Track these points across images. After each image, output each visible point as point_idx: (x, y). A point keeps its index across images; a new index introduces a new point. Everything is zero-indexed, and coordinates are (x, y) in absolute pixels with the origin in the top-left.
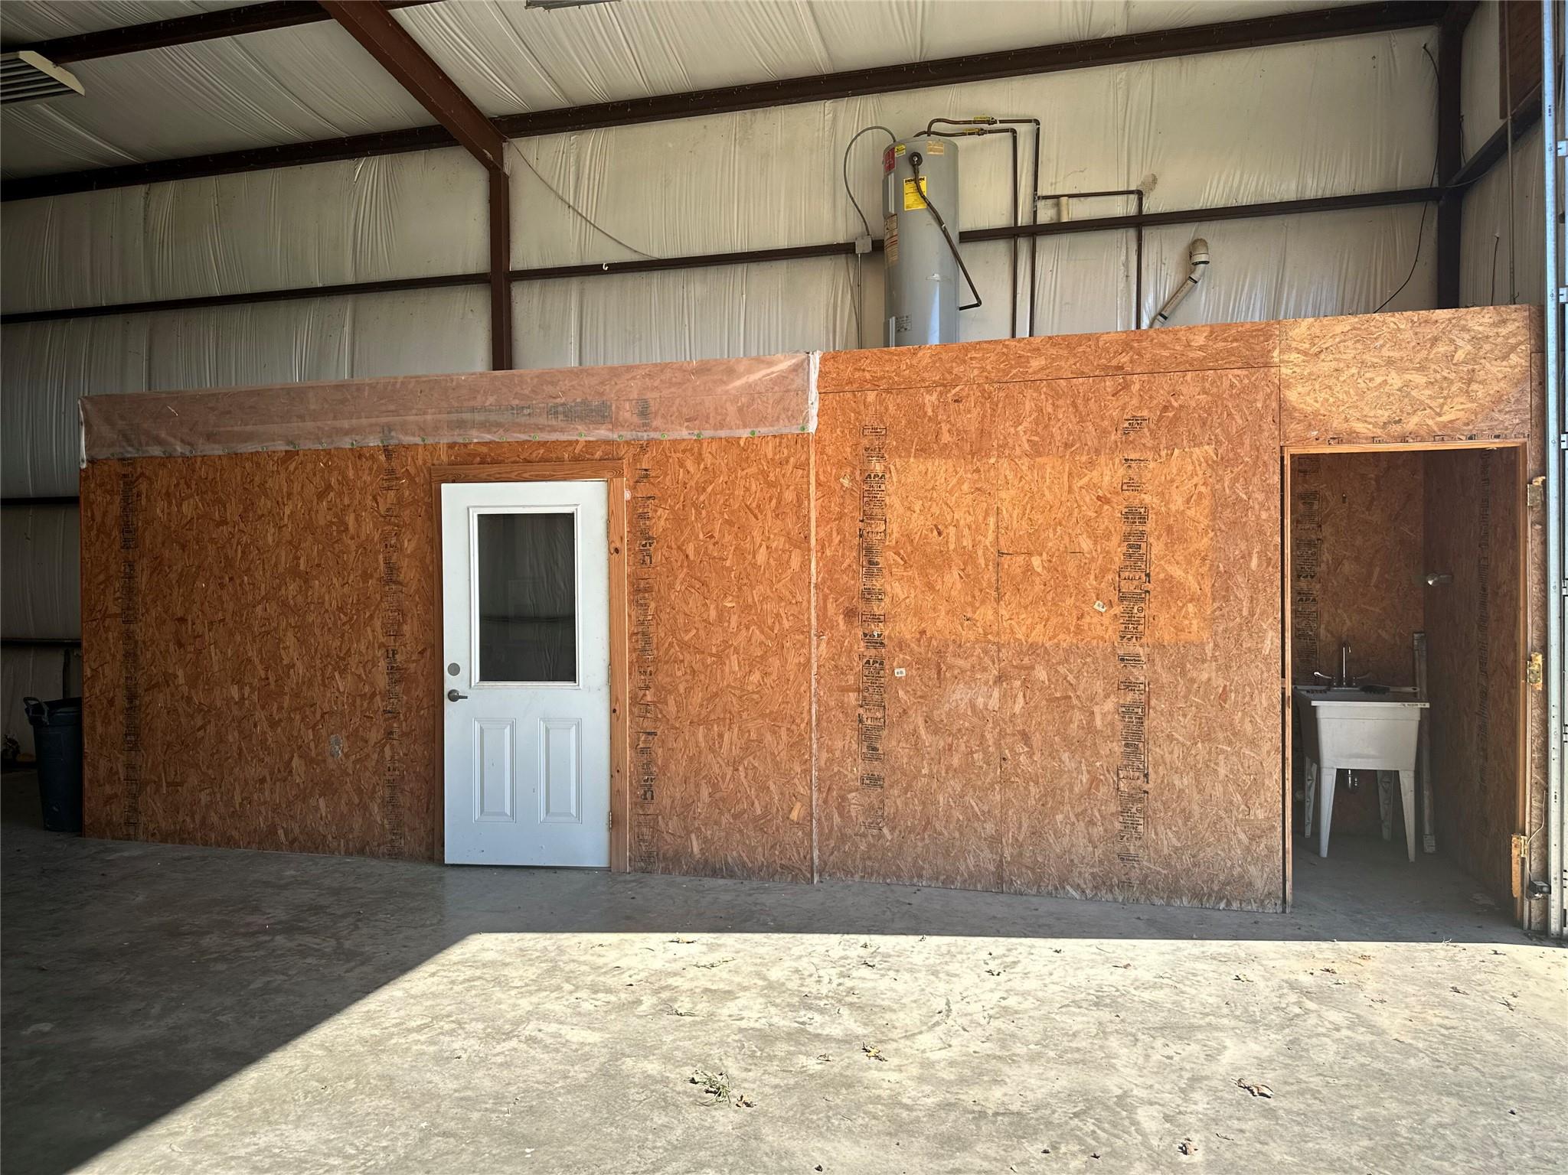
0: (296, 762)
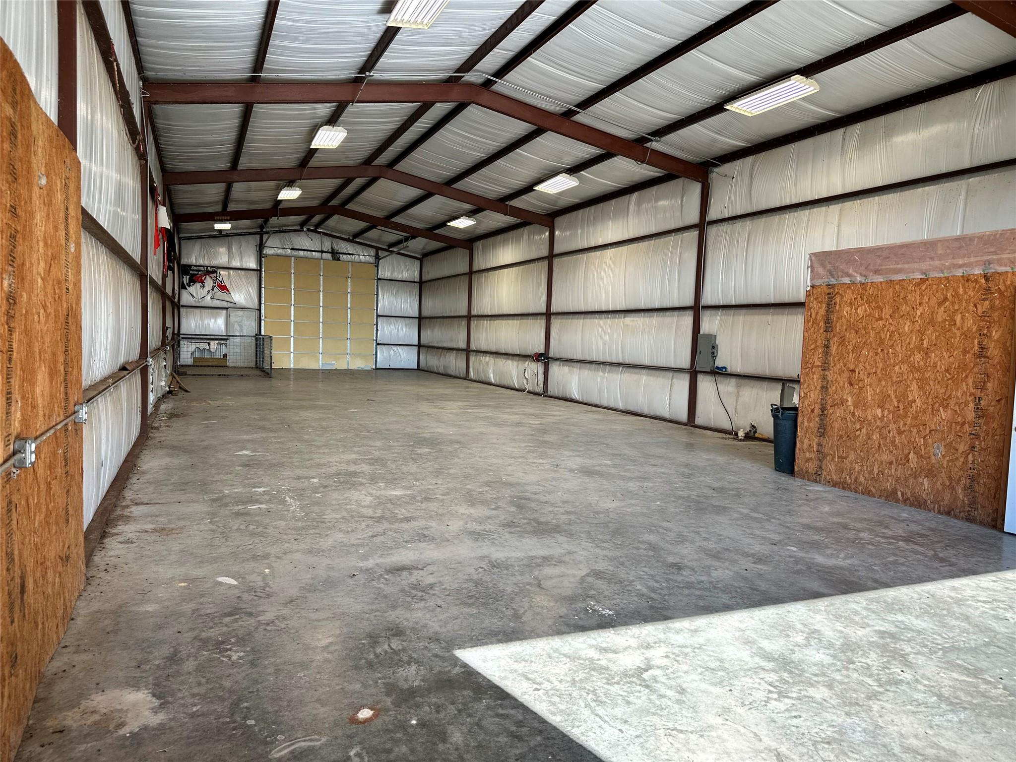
0: (912, 456)
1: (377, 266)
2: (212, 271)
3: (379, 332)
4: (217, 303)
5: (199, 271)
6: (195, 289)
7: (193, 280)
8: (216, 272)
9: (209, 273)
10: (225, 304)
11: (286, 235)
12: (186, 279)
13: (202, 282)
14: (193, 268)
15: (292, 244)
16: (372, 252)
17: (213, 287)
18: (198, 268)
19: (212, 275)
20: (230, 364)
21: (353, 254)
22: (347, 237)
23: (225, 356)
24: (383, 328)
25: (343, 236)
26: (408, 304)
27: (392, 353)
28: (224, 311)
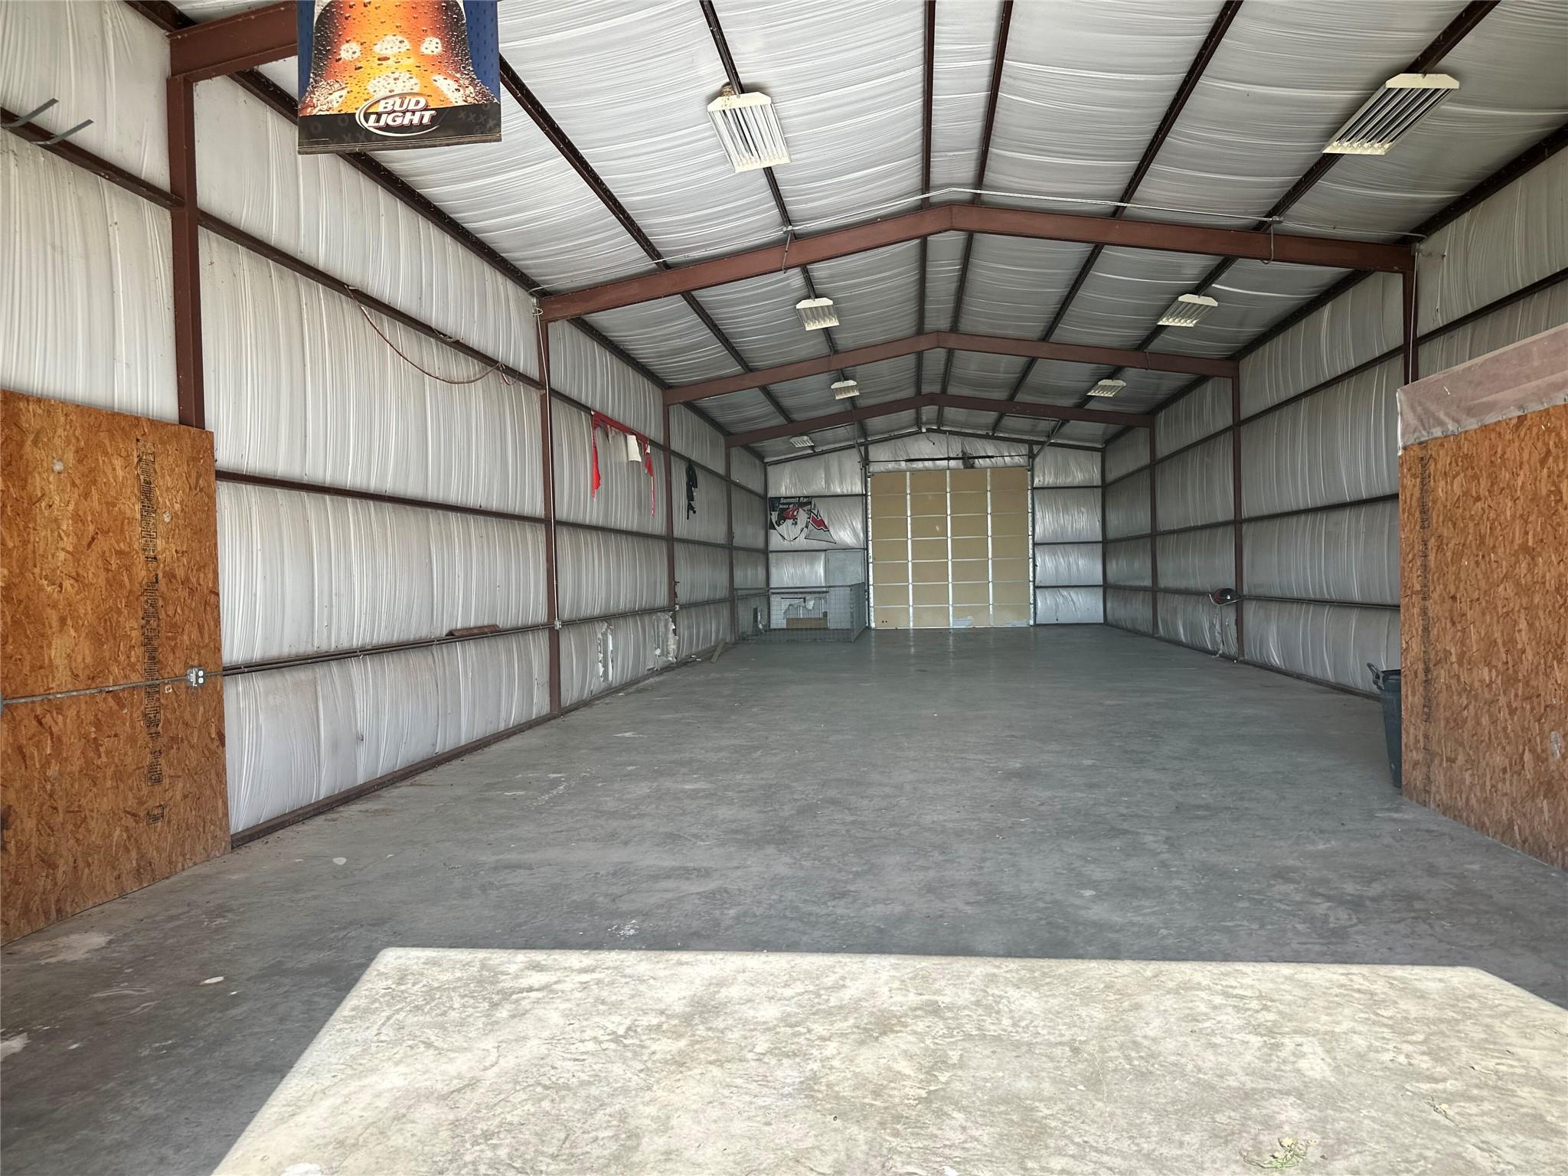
0: (1527, 756)
1: (1032, 470)
2: (805, 502)
3: (1038, 569)
4: (815, 544)
5: (790, 504)
6: (786, 528)
7: (782, 518)
8: (810, 503)
9: (802, 505)
10: (824, 545)
11: (899, 442)
12: (774, 517)
13: (794, 518)
14: (782, 501)
15: (908, 454)
16: (1024, 449)
17: (807, 523)
18: (789, 500)
19: (806, 508)
20: (831, 625)
21: (992, 457)
22: (984, 433)
23: (825, 614)
24: (1044, 561)
25: (979, 432)
26: (1084, 521)
27: (1060, 600)
28: (823, 555)
